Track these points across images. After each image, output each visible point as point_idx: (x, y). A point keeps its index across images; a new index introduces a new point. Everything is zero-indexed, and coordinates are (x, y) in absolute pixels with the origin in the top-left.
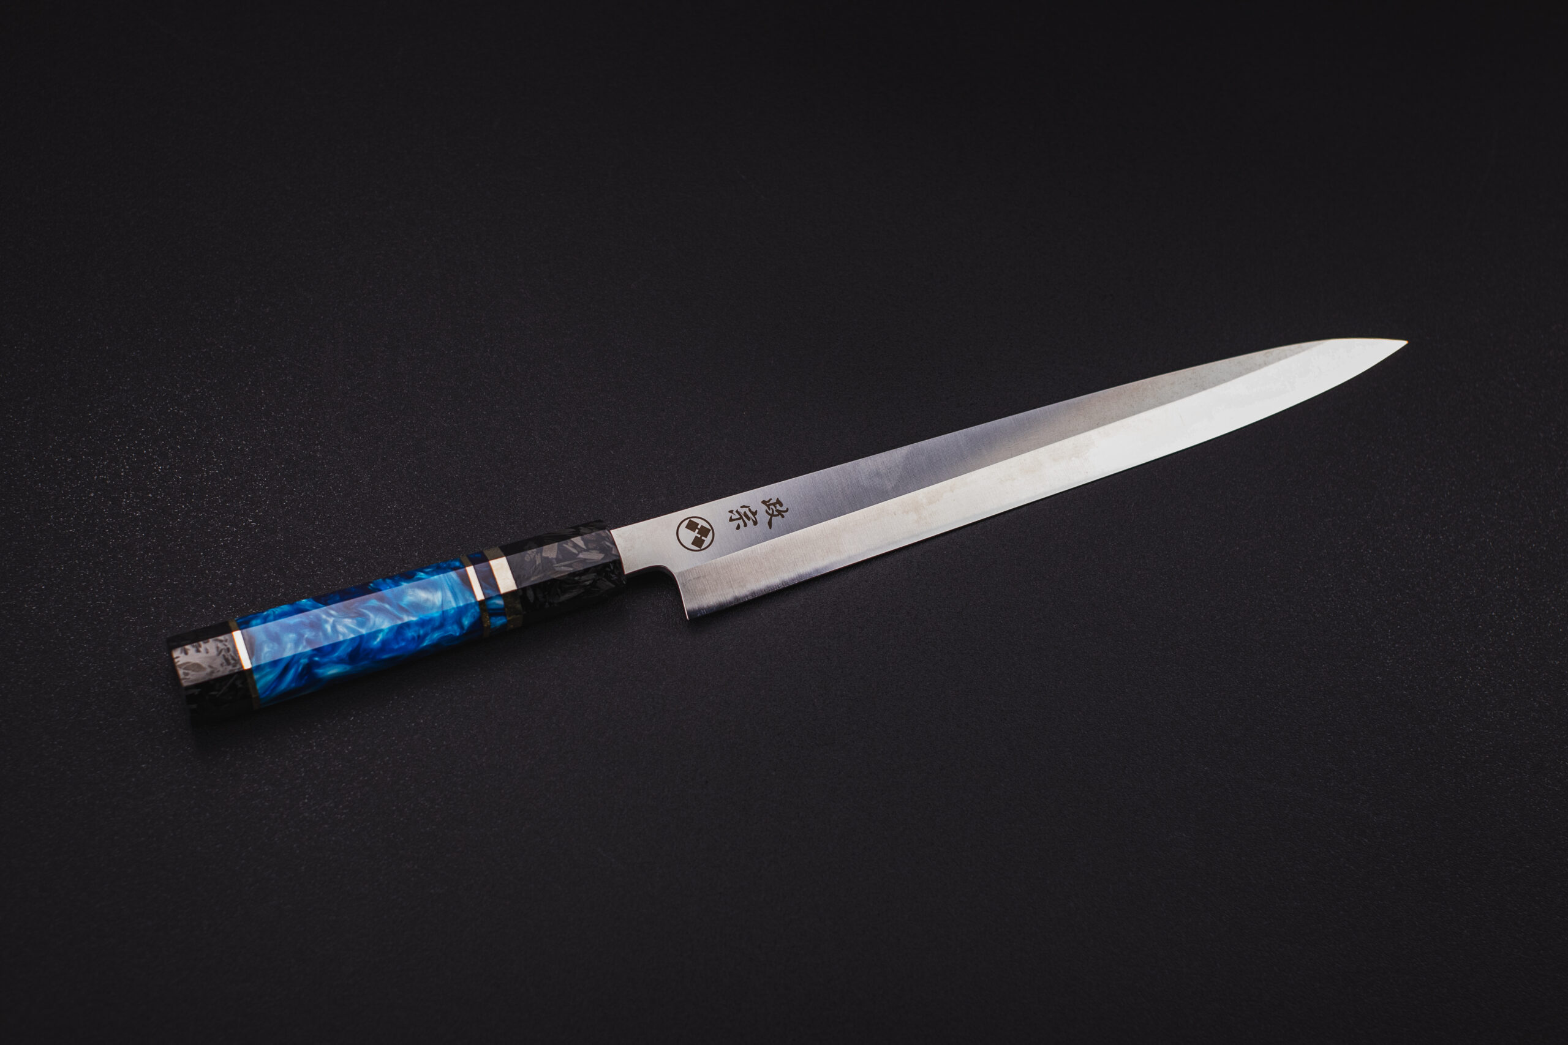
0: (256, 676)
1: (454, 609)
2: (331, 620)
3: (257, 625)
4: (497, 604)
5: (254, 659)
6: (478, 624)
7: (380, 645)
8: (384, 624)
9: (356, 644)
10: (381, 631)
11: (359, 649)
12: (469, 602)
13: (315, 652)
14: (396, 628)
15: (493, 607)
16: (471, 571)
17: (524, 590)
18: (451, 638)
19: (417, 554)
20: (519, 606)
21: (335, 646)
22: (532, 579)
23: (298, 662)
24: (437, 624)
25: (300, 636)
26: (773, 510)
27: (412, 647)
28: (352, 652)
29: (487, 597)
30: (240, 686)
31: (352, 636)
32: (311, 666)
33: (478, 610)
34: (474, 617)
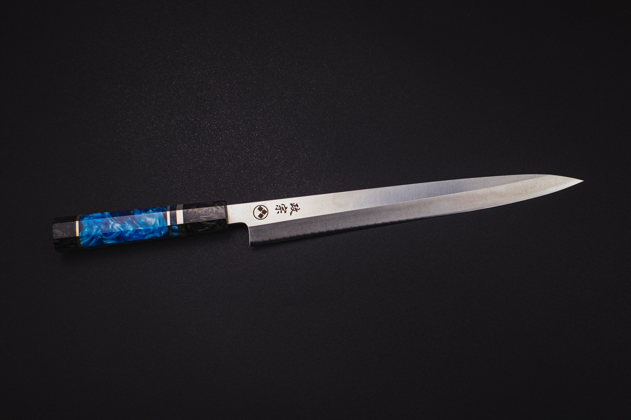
0: (80, 240)
1: (158, 227)
2: (112, 223)
3: (85, 220)
4: (175, 228)
5: (81, 233)
6: (167, 234)
7: (128, 236)
8: (131, 228)
9: (119, 234)
10: (129, 231)
11: (120, 236)
12: (164, 226)
13: (103, 235)
14: (135, 230)
15: (174, 229)
16: (168, 213)
17: (186, 224)
18: (157, 237)
19: (158, 199)
20: (184, 230)
21: (112, 233)
22: (190, 221)
23: (97, 237)
24: (151, 231)
25: (99, 227)
26: (294, 208)
27: (141, 238)
28: (117, 236)
29: (172, 225)
30: (74, 242)
31: (118, 231)
32: (102, 239)
33: (168, 229)
34: (166, 231)
